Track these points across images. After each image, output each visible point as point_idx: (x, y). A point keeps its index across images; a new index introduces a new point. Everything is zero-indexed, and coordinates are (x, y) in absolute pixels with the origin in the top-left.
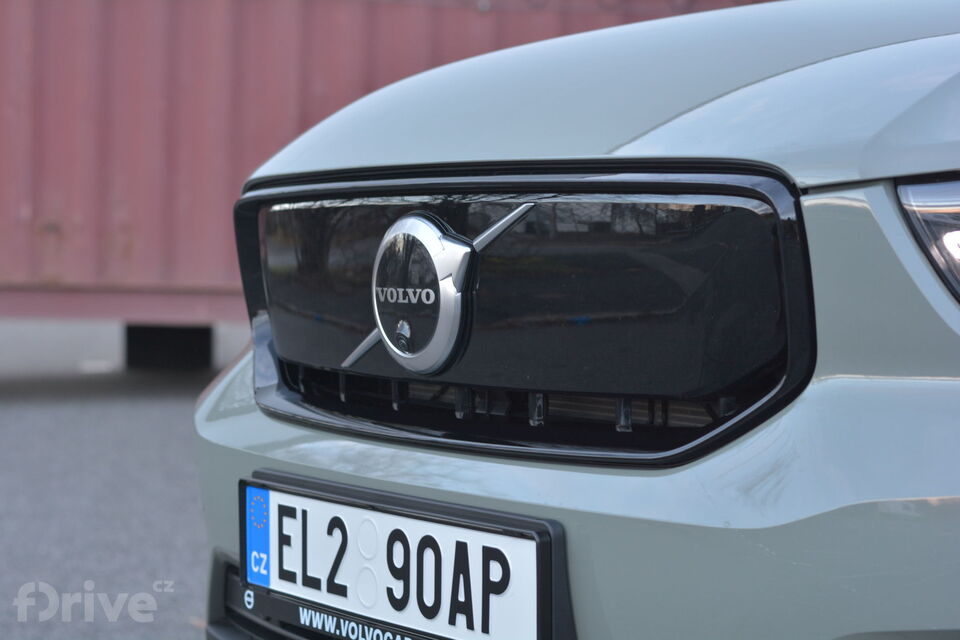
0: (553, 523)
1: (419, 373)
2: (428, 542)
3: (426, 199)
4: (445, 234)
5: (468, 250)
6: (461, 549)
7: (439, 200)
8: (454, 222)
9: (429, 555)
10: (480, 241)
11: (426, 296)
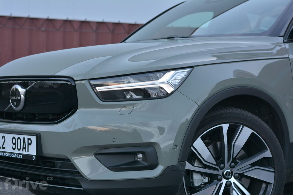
0: (38, 133)
1: (18, 111)
2: (19, 138)
3: (21, 81)
4: (22, 88)
5: (25, 90)
6: (24, 139)
7: (23, 82)
8: (24, 86)
9: (19, 140)
10: (28, 88)
11: (19, 98)
